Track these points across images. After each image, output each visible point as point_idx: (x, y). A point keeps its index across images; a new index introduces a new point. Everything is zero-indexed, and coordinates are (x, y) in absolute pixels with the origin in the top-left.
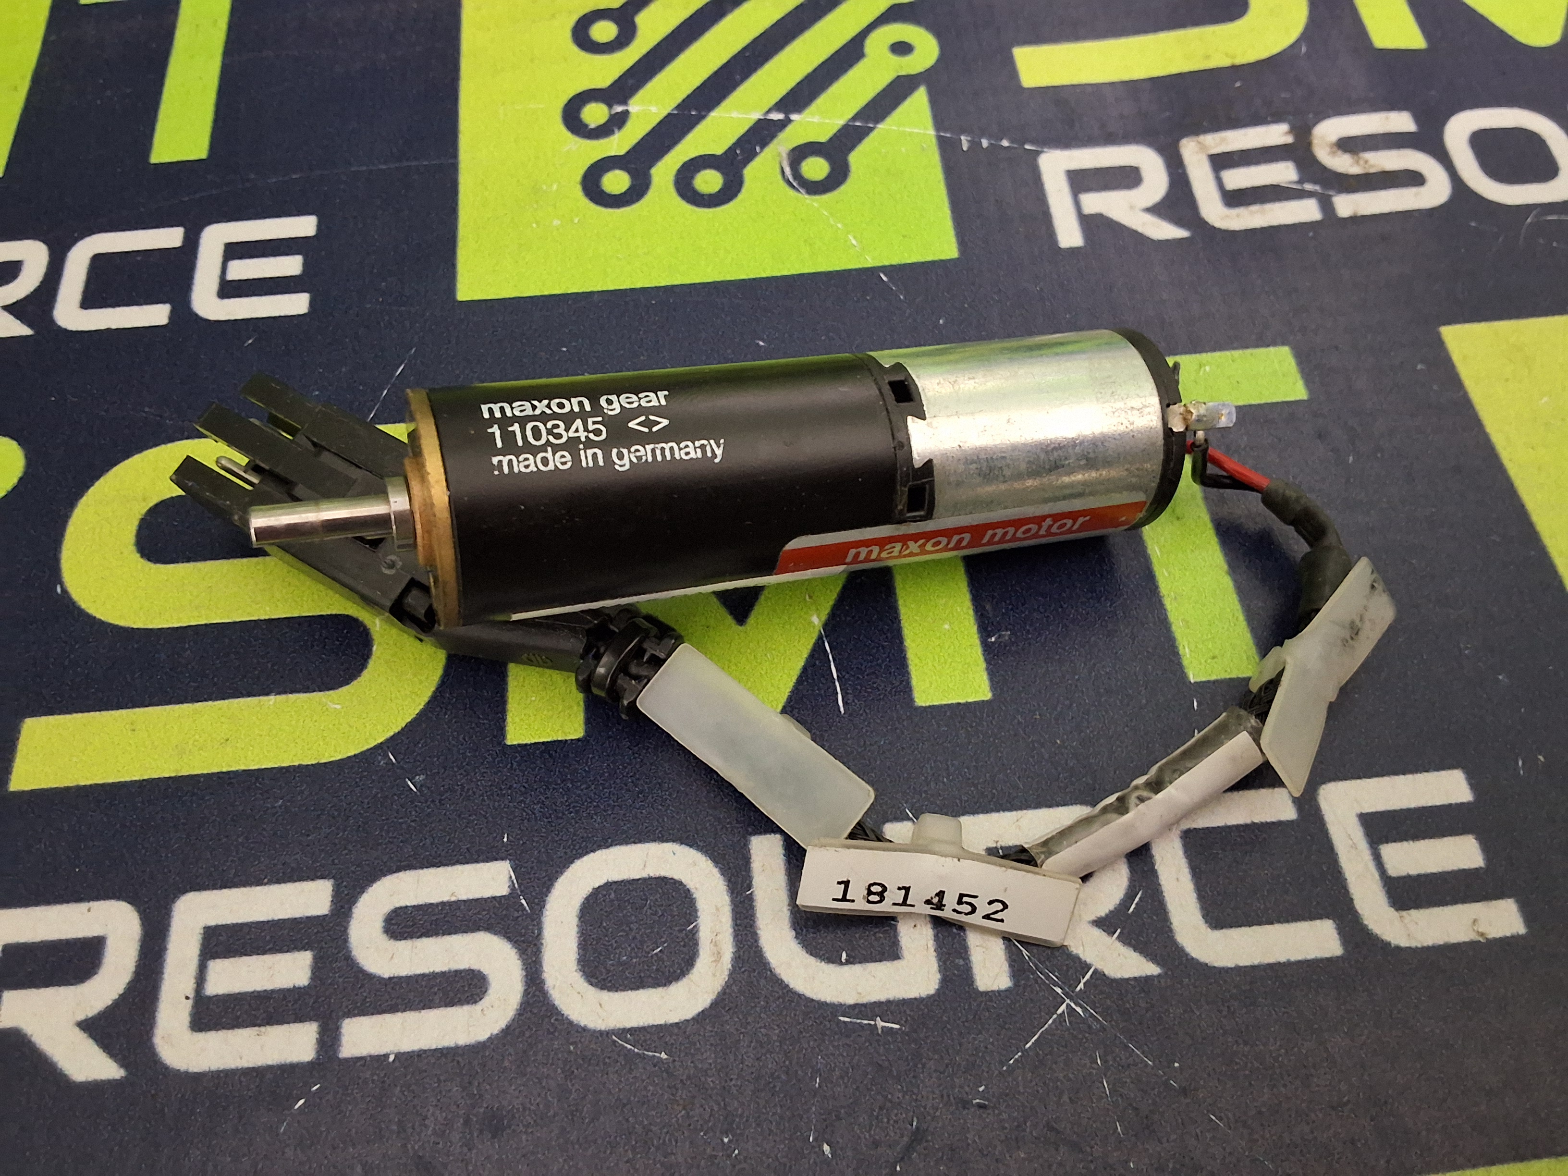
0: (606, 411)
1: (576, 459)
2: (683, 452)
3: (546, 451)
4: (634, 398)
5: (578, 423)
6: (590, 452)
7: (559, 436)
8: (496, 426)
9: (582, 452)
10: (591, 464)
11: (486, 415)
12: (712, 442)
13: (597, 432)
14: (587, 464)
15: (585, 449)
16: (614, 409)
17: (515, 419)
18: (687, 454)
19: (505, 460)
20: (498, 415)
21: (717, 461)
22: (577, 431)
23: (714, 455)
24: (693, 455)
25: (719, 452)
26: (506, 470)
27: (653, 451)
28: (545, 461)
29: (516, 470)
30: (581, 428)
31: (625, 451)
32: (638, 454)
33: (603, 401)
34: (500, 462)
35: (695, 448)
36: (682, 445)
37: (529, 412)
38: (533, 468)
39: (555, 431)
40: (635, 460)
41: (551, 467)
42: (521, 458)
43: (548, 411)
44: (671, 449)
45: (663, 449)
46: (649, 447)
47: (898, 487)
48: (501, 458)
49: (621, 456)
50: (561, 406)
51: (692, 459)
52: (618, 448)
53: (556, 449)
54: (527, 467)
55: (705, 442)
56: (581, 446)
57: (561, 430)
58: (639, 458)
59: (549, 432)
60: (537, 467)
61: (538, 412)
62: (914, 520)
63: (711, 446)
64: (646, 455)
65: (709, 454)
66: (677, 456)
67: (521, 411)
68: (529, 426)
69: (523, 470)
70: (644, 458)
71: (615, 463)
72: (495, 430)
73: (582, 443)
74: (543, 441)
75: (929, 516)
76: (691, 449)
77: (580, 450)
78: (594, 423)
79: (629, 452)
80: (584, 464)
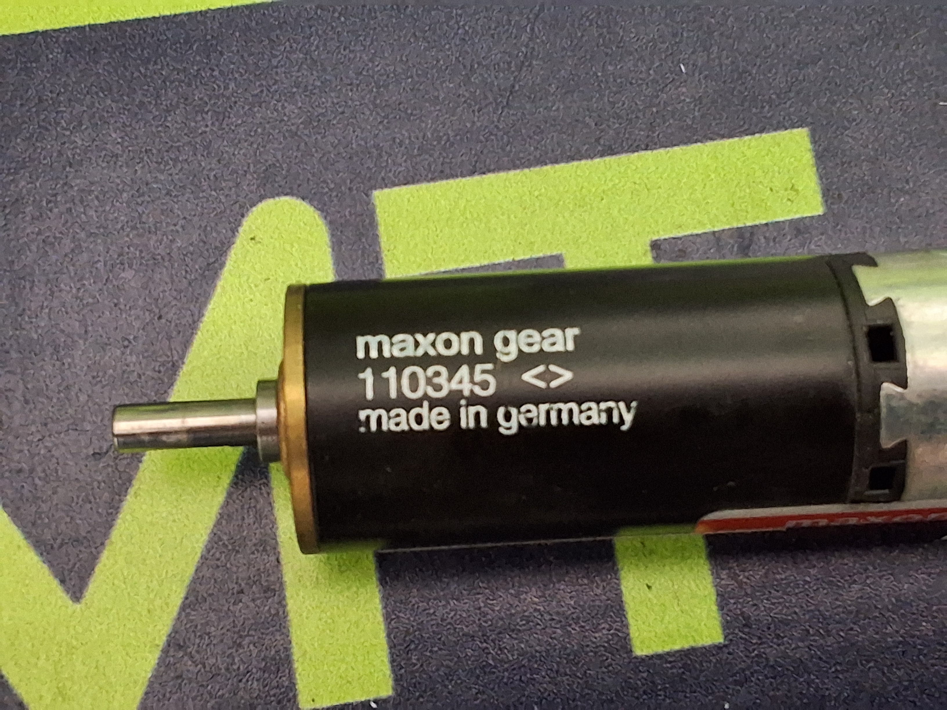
0: (498, 355)
1: (455, 418)
2: (584, 415)
3: (421, 406)
4: (536, 336)
5: (464, 370)
6: (473, 410)
7: (438, 388)
8: (369, 371)
9: (463, 410)
10: (472, 425)
11: (361, 354)
12: (622, 405)
13: (485, 385)
14: (468, 423)
15: (467, 406)
16: (507, 354)
17: (393, 361)
18: (589, 418)
19: (374, 415)
20: (374, 354)
21: (624, 428)
22: (461, 382)
23: (622, 421)
24: (595, 420)
25: (628, 418)
26: (373, 427)
27: (548, 413)
28: (419, 419)
29: (384, 428)
30: (466, 379)
31: (514, 411)
32: (529, 415)
33: (498, 342)
34: (368, 418)
35: (600, 411)
36: (584, 406)
37: (410, 352)
38: (404, 427)
39: (436, 380)
40: (524, 423)
41: (425, 426)
42: (393, 413)
43: (432, 352)
44: (571, 412)
45: (560, 411)
46: (544, 407)
47: (855, 468)
48: (368, 412)
49: (508, 417)
50: (448, 344)
51: (594, 425)
52: (506, 407)
53: (434, 404)
54: (397, 424)
55: (611, 404)
56: (463, 402)
57: (442, 380)
58: (530, 420)
59: (429, 381)
60: (408, 424)
61: (420, 352)
62: (876, 500)
63: (619, 409)
64: (538, 417)
65: (616, 420)
66: (576, 421)
67: (402, 349)
68: (407, 371)
69: (393, 428)
70: (535, 422)
71: (500, 425)
72: (368, 375)
73: (463, 397)
74: (419, 394)
75: (897, 496)
76: (594, 413)
77: (461, 406)
78: (484, 372)
79: (519, 412)
80: (463, 424)
